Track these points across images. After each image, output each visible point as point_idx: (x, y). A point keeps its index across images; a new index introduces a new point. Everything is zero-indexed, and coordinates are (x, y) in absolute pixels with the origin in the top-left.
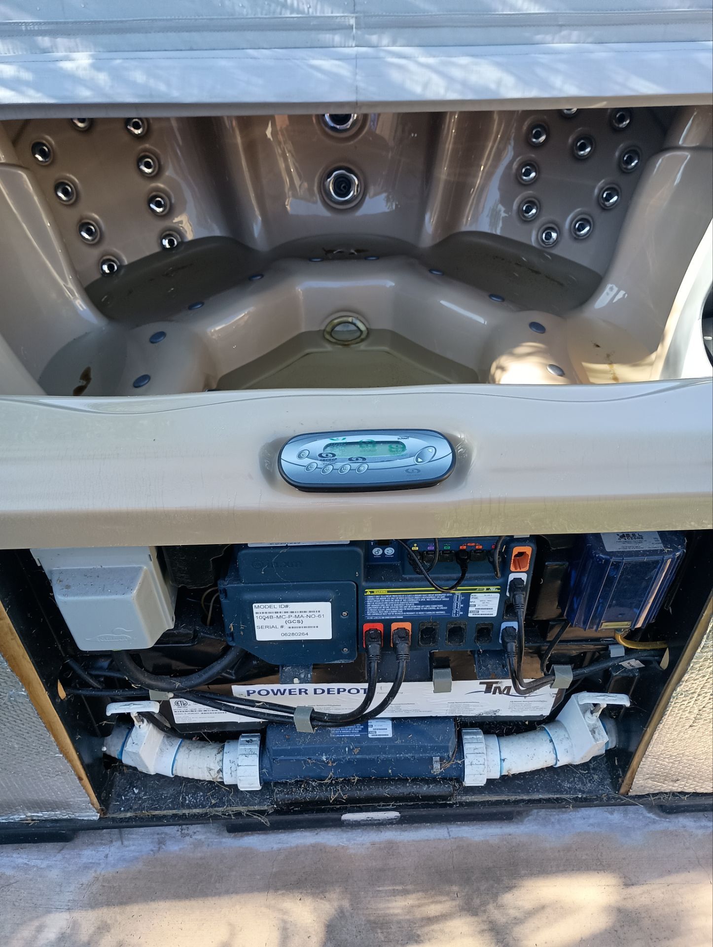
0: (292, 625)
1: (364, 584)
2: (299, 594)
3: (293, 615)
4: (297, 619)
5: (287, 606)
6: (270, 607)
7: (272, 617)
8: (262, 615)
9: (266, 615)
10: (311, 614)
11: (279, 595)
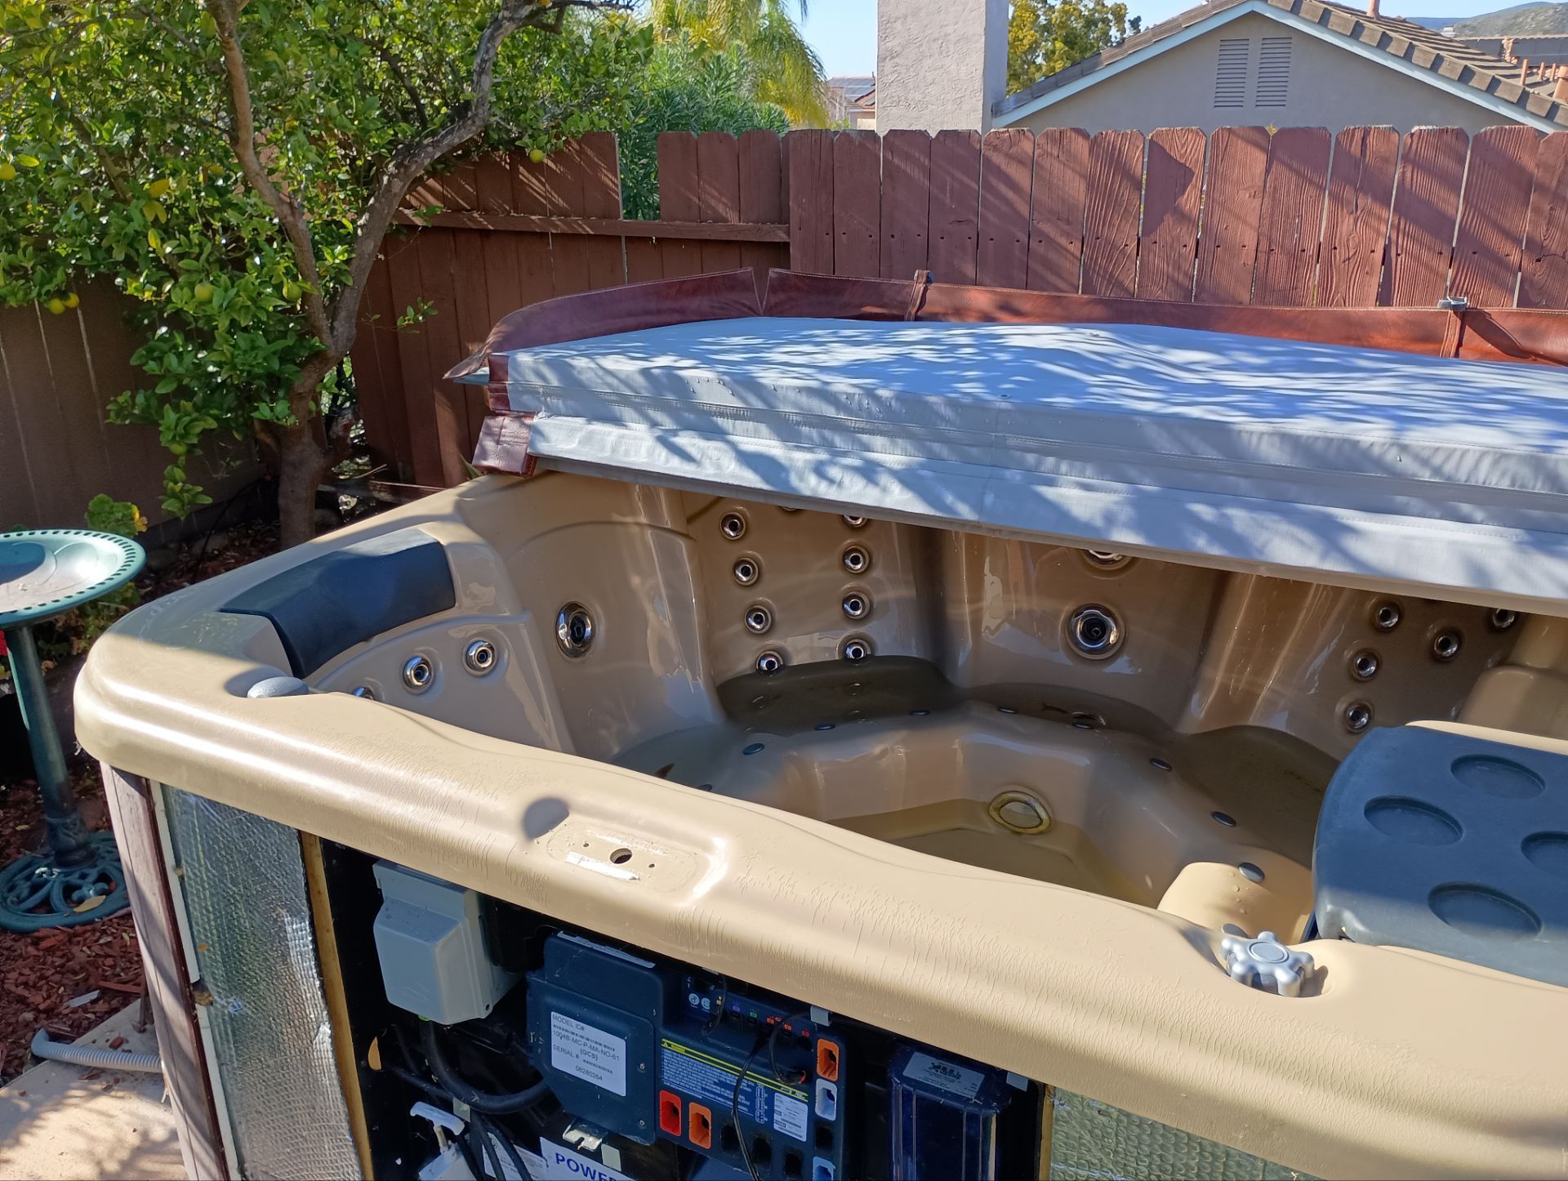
0: (586, 1058)
1: (662, 1030)
2: (598, 1018)
3: (589, 1043)
4: (593, 1052)
5: (583, 1029)
6: (567, 1022)
7: (567, 1038)
8: (560, 1031)
9: (564, 1033)
10: (606, 1050)
11: (577, 1010)
